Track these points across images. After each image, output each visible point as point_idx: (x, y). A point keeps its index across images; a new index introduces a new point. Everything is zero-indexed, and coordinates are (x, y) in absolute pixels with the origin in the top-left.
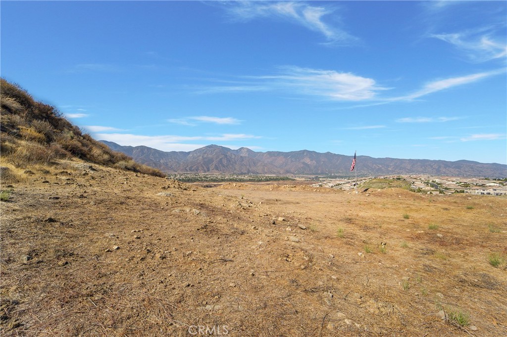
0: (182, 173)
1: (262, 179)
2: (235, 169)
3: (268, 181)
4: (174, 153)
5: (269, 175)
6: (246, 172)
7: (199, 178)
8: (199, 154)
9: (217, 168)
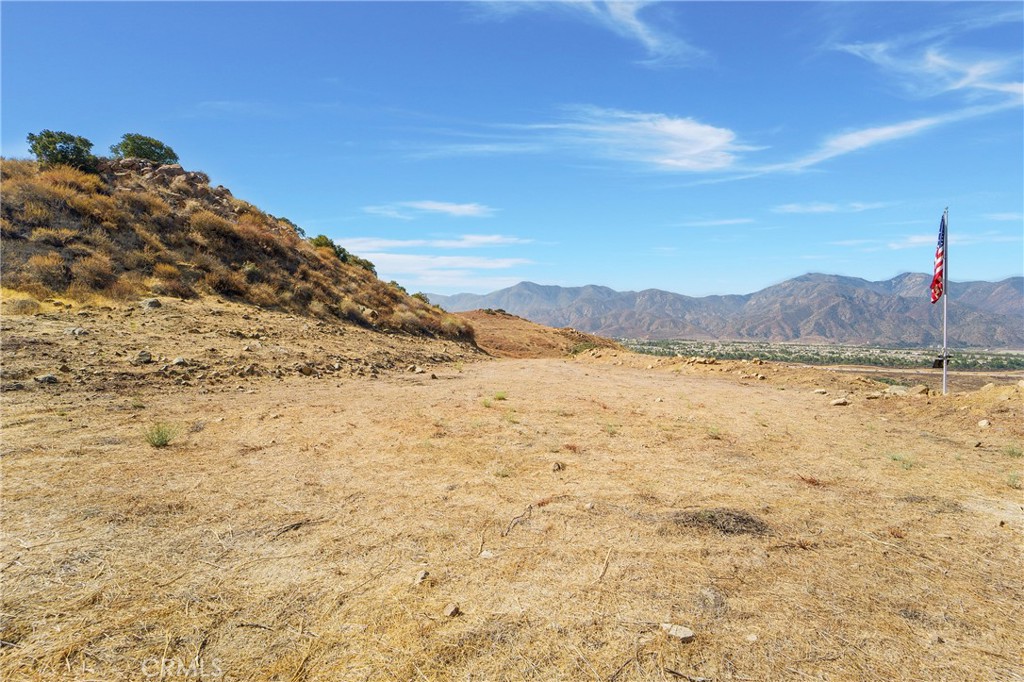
0: (728, 340)
1: (975, 364)
2: (879, 333)
3: (1001, 367)
5: (1014, 353)
6: (914, 340)
9: (820, 330)
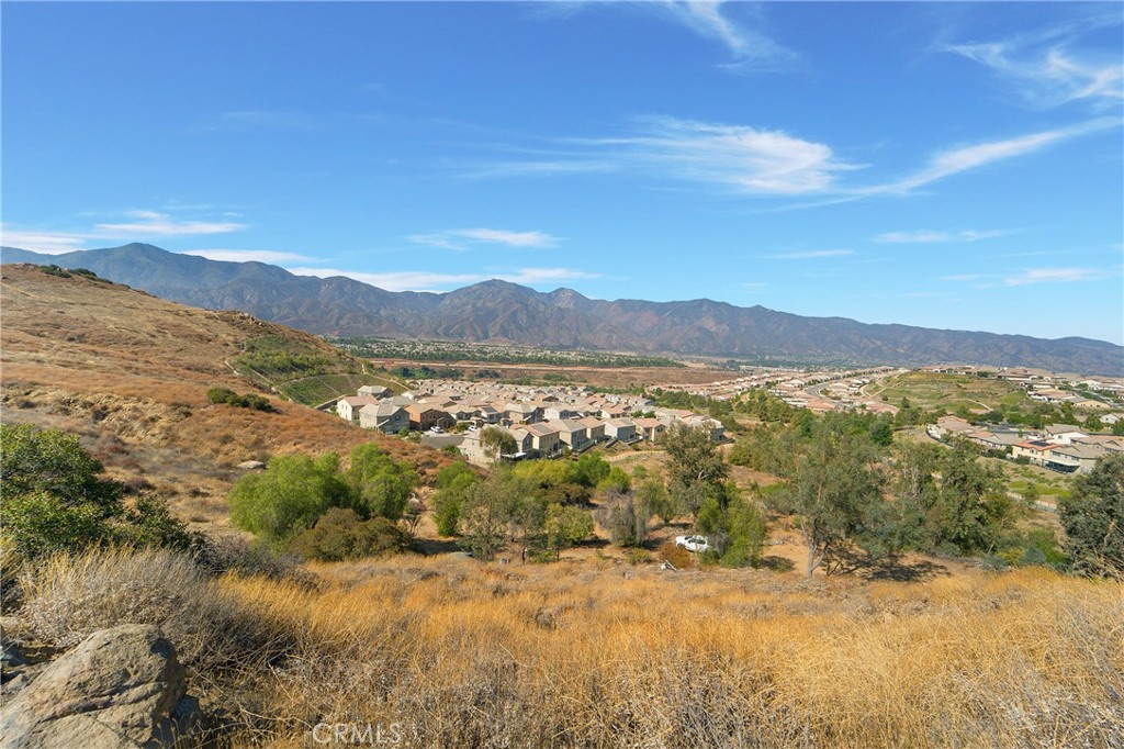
0: (427, 340)
1: (609, 362)
2: (545, 337)
3: (623, 365)
4: (409, 294)
5: (623, 354)
6: (569, 343)
7: (468, 352)
8: (464, 300)
9: (505, 333)
